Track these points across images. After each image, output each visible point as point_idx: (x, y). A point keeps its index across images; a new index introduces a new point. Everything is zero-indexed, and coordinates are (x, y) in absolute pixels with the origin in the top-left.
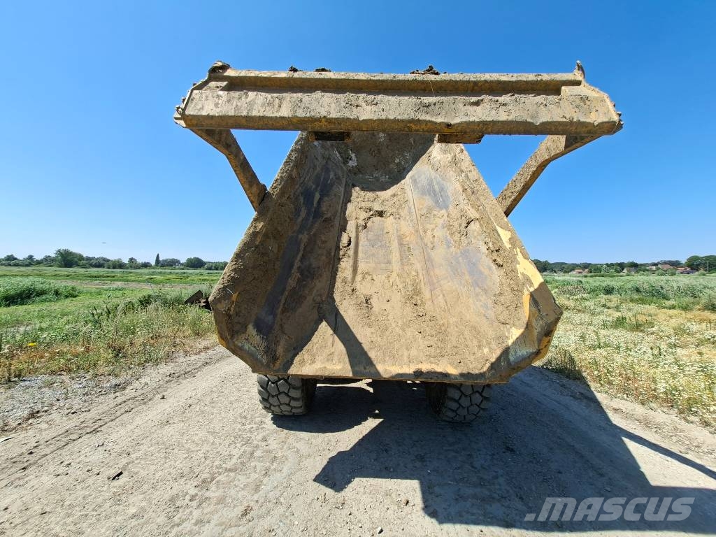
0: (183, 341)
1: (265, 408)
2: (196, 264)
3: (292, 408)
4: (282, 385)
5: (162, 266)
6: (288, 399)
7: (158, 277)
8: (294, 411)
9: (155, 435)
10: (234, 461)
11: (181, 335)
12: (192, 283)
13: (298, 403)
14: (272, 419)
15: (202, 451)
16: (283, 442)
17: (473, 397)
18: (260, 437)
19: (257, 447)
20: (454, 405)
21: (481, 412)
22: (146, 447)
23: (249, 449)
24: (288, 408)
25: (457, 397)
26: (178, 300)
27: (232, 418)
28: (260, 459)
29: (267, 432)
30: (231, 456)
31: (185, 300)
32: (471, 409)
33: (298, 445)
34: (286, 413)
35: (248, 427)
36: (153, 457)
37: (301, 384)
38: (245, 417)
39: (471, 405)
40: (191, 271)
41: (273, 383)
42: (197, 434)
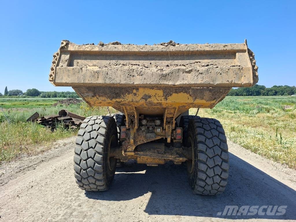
0: (27, 147)
1: (80, 186)
2: (34, 93)
3: (97, 186)
4: (90, 171)
5: (10, 95)
6: (94, 180)
7: (7, 104)
8: (99, 188)
9: (10, 204)
10: (60, 217)
11: (25, 143)
12: (32, 107)
13: (101, 182)
14: (85, 194)
15: (40, 212)
16: (91, 207)
17: (214, 178)
18: (76, 204)
19: (74, 209)
20: (202, 184)
21: (221, 187)
22: (5, 210)
23: (69, 211)
24: (95, 187)
25: (204, 178)
26: (22, 119)
27: (59, 193)
28: (76, 216)
29: (82, 201)
30: (58, 215)
31: (27, 119)
32: (214, 186)
33: (101, 209)
34: (94, 190)
35: (69, 198)
36: (9, 216)
37: (102, 170)
38: (68, 193)
39: (214, 183)
40: (30, 99)
41: (84, 170)
42: (37, 203)
